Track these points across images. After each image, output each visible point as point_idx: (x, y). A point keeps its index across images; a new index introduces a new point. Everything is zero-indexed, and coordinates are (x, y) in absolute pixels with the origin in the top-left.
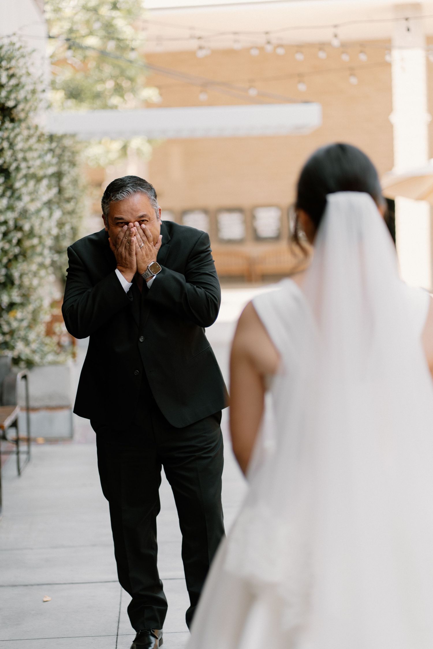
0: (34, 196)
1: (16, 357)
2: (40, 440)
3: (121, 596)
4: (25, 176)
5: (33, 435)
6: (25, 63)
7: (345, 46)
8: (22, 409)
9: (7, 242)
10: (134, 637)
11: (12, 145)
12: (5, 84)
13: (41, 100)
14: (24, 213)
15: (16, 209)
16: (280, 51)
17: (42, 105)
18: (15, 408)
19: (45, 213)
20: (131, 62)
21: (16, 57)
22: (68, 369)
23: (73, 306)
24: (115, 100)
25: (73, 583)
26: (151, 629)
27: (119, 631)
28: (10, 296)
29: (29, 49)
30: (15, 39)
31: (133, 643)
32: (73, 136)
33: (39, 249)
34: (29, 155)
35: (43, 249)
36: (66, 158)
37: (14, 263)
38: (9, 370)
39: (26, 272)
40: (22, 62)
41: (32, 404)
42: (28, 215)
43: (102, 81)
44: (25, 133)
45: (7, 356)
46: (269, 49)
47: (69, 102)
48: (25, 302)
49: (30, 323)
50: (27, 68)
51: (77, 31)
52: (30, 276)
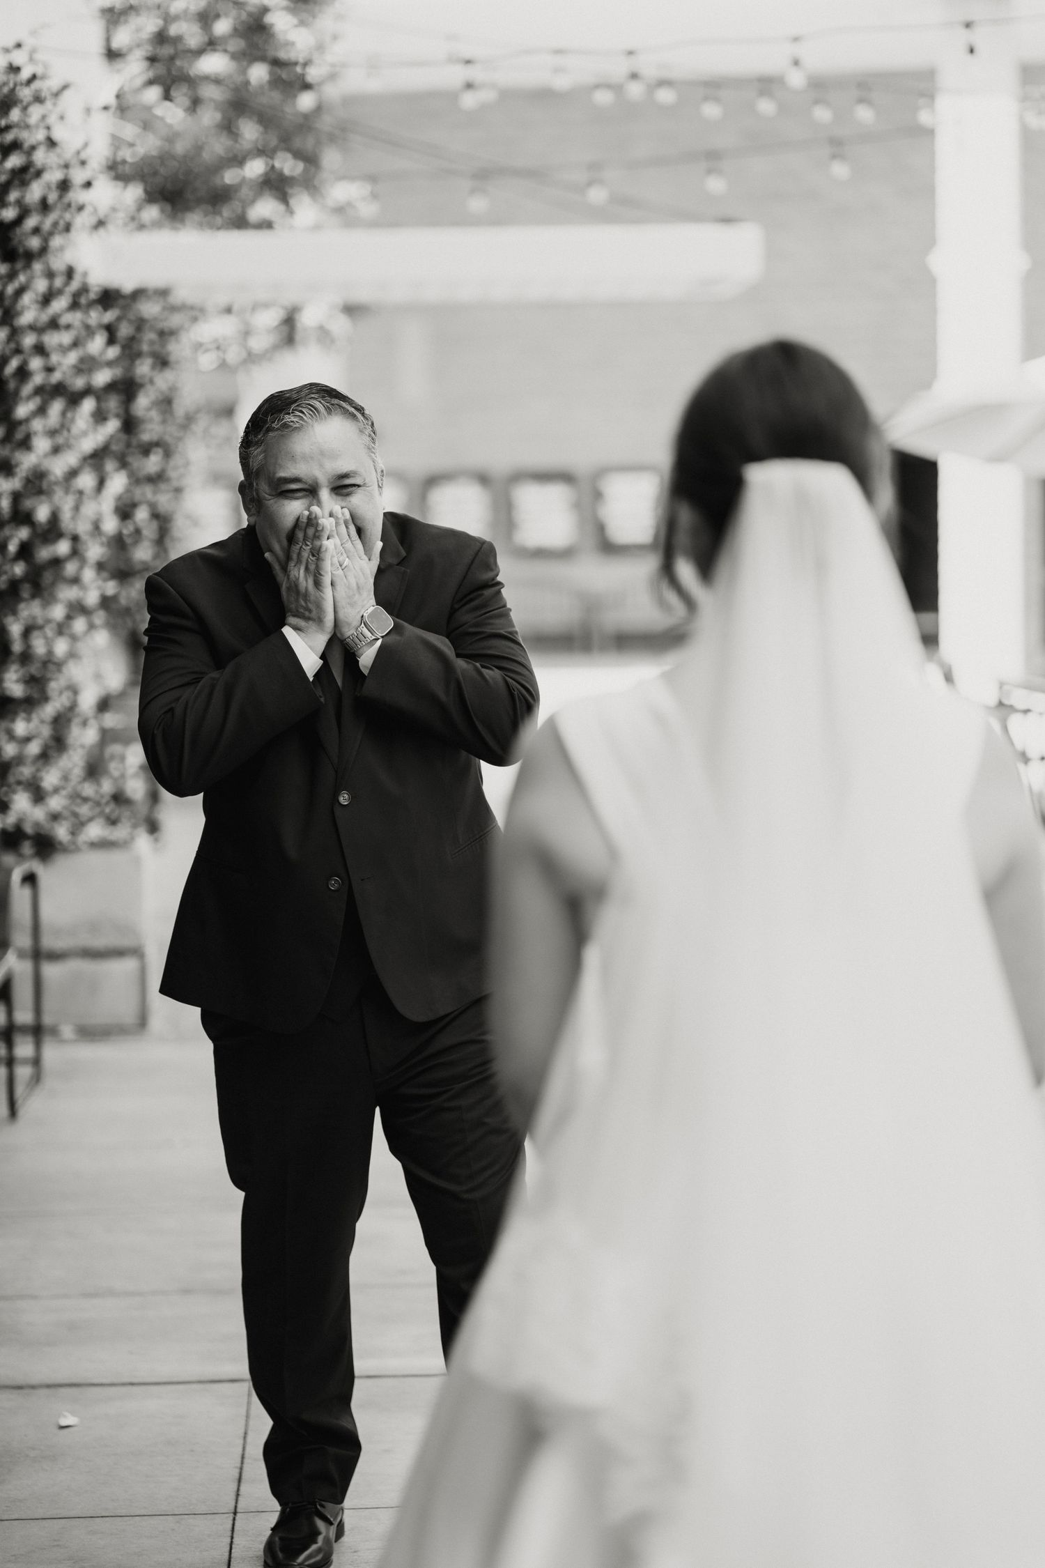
0: (60, 440)
1: (11, 830)
2: (67, 1031)
3: (248, 1416)
4: (39, 391)
5: (47, 1020)
6: (44, 117)
7: (820, 87)
8: (21, 955)
10: (273, 1519)
13: (81, 208)
14: (37, 483)
15: (18, 470)
16: (665, 96)
17: (82, 221)
18: (4, 953)
19: (86, 480)
21: (21, 101)
22: (137, 861)
23: (171, 710)
24: (265, 208)
25: (132, 1384)
26: (317, 1500)
27: (239, 1502)
29: (52, 84)
30: (19, 58)
31: (270, 1532)
32: (163, 293)
33: (70, 568)
34: (55, 340)
35: (81, 568)
36: (145, 347)
37: (10, 601)
39: (40, 621)
40: (35, 112)
41: (48, 942)
42: (45, 486)
43: (238, 160)
44: (41, 285)
46: (635, 90)
47: (155, 211)
48: (35, 697)
49: (46, 747)
50: (48, 128)
51: (178, 38)
52: (49, 633)
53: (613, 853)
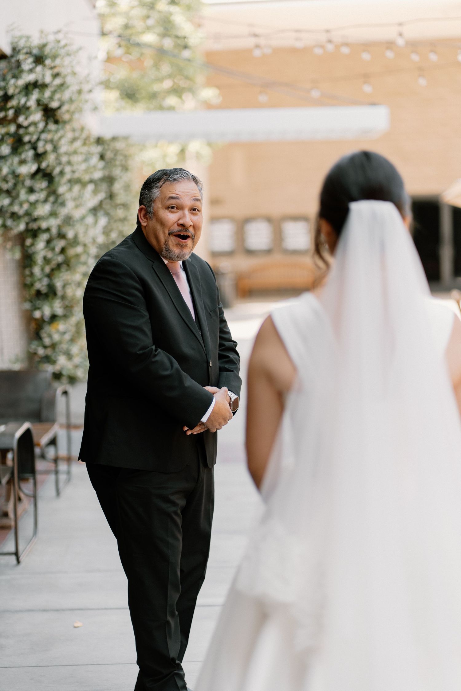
0: (78, 202)
1: (57, 372)
4: (70, 181)
5: (74, 454)
6: (71, 62)
7: (412, 45)
8: (61, 426)
9: (50, 250)
11: (55, 149)
12: (49, 84)
13: (86, 101)
14: (68, 220)
15: (59, 215)
16: (345, 50)
17: (87, 107)
18: (54, 425)
19: (90, 220)
20: (189, 60)
21: (60, 55)
24: (172, 100)
25: (106, 609)
28: (52, 307)
29: (74, 47)
30: (60, 36)
32: (126, 138)
33: (83, 258)
34: (76, 159)
35: (88, 258)
36: (118, 163)
37: (56, 273)
38: (49, 385)
39: (70, 281)
40: (67, 60)
41: (74, 421)
42: (71, 223)
43: (160, 80)
44: (70, 135)
45: (47, 371)
46: (330, 47)
47: (123, 103)
48: (68, 314)
49: (73, 336)
50: (72, 67)
51: (133, 27)
52: (74, 287)
53: (295, 369)
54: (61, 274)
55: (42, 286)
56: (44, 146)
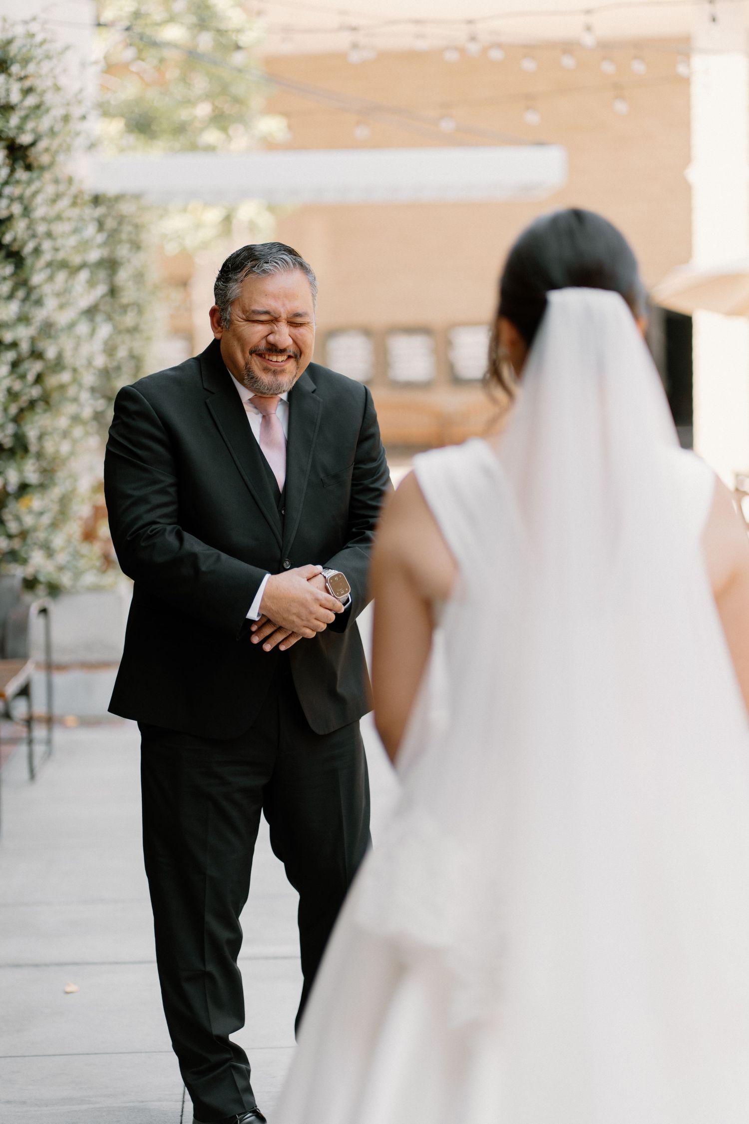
0: (64, 300)
1: (30, 578)
2: (71, 721)
4: (49, 264)
5: (57, 710)
6: (52, 69)
7: (605, 48)
8: (38, 666)
9: (17, 378)
11: (27, 211)
12: (16, 105)
13: (78, 134)
14: (48, 329)
15: (33, 321)
16: (496, 55)
17: (80, 142)
18: (25, 663)
19: (83, 328)
20: (239, 71)
21: (36, 58)
24: (211, 136)
25: (117, 963)
28: (21, 471)
29: (58, 46)
30: (34, 27)
32: (137, 197)
33: (72, 391)
34: (59, 228)
35: (79, 391)
36: (124, 236)
37: (27, 414)
38: (18, 599)
39: (49, 429)
40: (46, 67)
41: (57, 657)
42: (53, 332)
43: (188, 102)
44: (50, 190)
45: (14, 576)
46: (473, 49)
47: (131, 139)
48: (46, 482)
49: (55, 518)
50: (55, 77)
51: (148, 15)
52: (57, 438)
54: (36, 418)
55: (5, 436)
56: (9, 206)
